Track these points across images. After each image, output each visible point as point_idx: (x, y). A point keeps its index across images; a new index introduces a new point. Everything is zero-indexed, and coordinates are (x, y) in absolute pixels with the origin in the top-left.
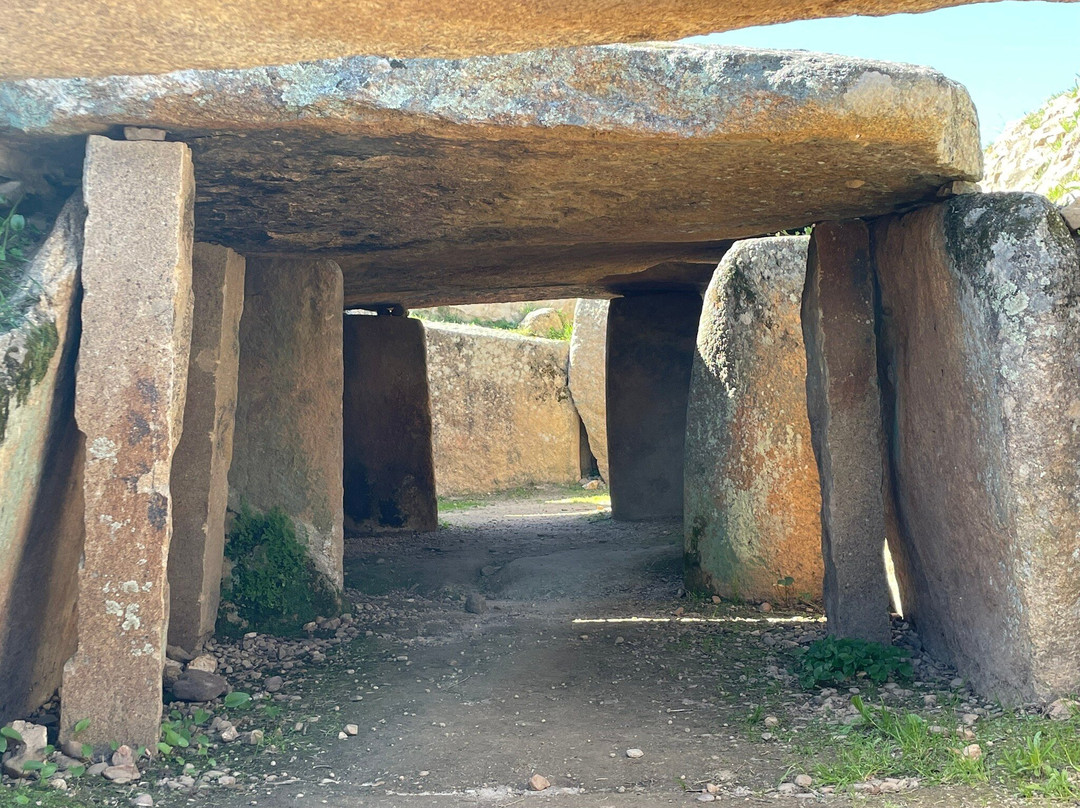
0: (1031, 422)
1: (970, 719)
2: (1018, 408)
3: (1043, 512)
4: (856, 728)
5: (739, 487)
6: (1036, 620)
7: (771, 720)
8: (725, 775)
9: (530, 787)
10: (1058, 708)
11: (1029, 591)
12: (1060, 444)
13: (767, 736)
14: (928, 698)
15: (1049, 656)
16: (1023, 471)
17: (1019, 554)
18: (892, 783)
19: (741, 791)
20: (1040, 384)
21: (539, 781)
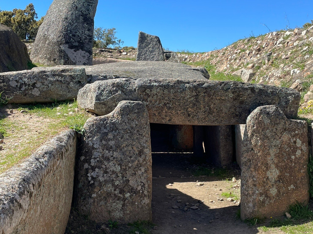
0: (222, 131)
1: (213, 168)
2: (221, 129)
3: (223, 143)
4: (199, 170)
5: (179, 130)
6: (222, 156)
7: (187, 169)
8: (183, 176)
9: (159, 177)
10: (224, 167)
11: (221, 152)
12: (226, 134)
13: (187, 171)
14: (208, 166)
15: (223, 161)
16: (221, 137)
17: (220, 148)
18: (203, 176)
19: (185, 177)
20: (224, 126)
21: (160, 176)
